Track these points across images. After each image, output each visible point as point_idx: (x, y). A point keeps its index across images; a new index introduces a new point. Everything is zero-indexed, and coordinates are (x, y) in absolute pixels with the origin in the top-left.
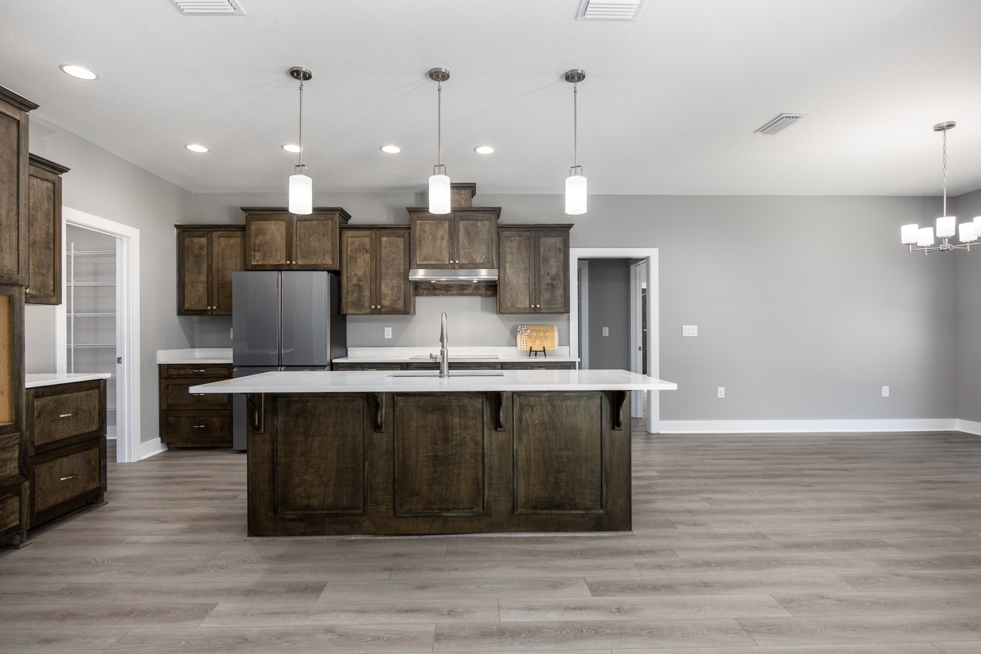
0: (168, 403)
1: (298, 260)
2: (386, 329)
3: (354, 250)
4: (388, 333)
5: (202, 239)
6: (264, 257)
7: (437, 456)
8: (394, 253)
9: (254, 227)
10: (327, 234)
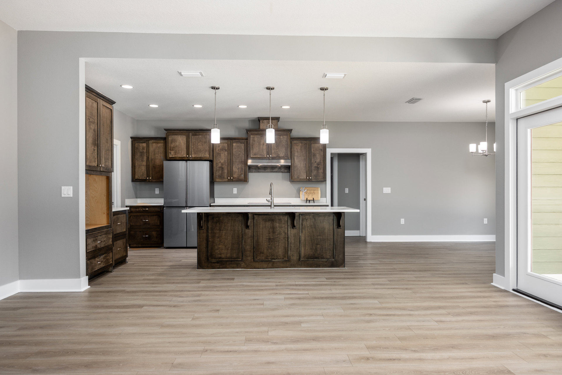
0: (130, 225)
1: (192, 155)
2: (234, 189)
3: (219, 150)
4: (235, 191)
5: (144, 144)
6: (175, 153)
7: (270, 238)
8: (239, 151)
9: (170, 138)
10: (207, 142)
